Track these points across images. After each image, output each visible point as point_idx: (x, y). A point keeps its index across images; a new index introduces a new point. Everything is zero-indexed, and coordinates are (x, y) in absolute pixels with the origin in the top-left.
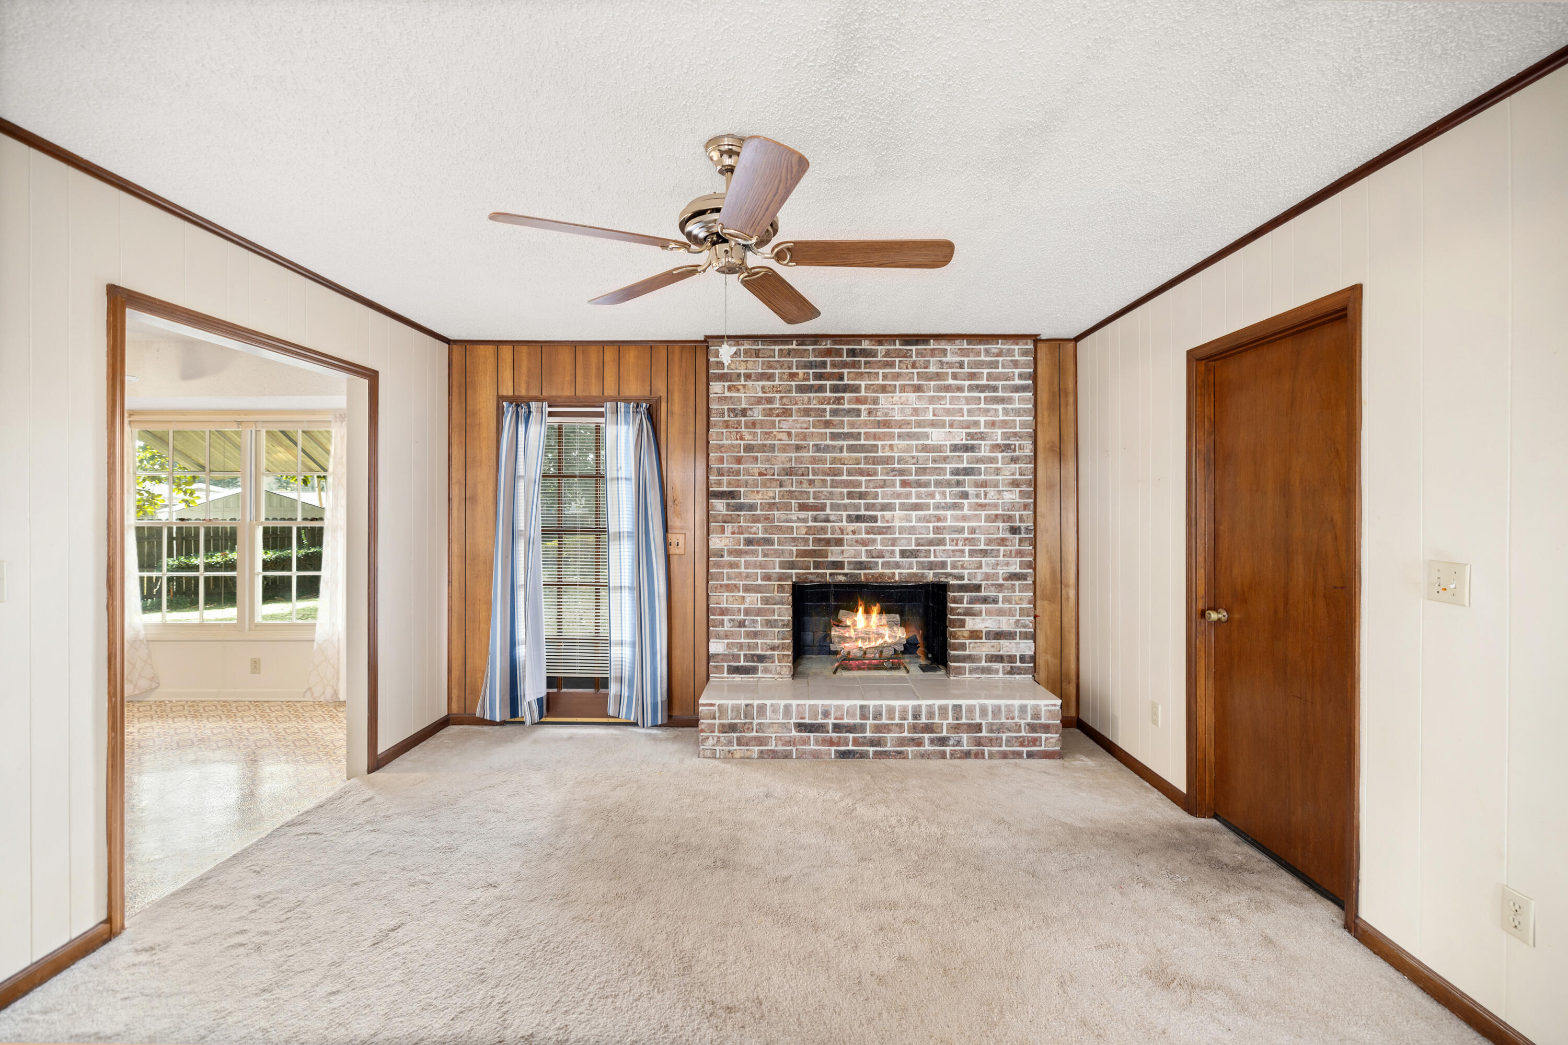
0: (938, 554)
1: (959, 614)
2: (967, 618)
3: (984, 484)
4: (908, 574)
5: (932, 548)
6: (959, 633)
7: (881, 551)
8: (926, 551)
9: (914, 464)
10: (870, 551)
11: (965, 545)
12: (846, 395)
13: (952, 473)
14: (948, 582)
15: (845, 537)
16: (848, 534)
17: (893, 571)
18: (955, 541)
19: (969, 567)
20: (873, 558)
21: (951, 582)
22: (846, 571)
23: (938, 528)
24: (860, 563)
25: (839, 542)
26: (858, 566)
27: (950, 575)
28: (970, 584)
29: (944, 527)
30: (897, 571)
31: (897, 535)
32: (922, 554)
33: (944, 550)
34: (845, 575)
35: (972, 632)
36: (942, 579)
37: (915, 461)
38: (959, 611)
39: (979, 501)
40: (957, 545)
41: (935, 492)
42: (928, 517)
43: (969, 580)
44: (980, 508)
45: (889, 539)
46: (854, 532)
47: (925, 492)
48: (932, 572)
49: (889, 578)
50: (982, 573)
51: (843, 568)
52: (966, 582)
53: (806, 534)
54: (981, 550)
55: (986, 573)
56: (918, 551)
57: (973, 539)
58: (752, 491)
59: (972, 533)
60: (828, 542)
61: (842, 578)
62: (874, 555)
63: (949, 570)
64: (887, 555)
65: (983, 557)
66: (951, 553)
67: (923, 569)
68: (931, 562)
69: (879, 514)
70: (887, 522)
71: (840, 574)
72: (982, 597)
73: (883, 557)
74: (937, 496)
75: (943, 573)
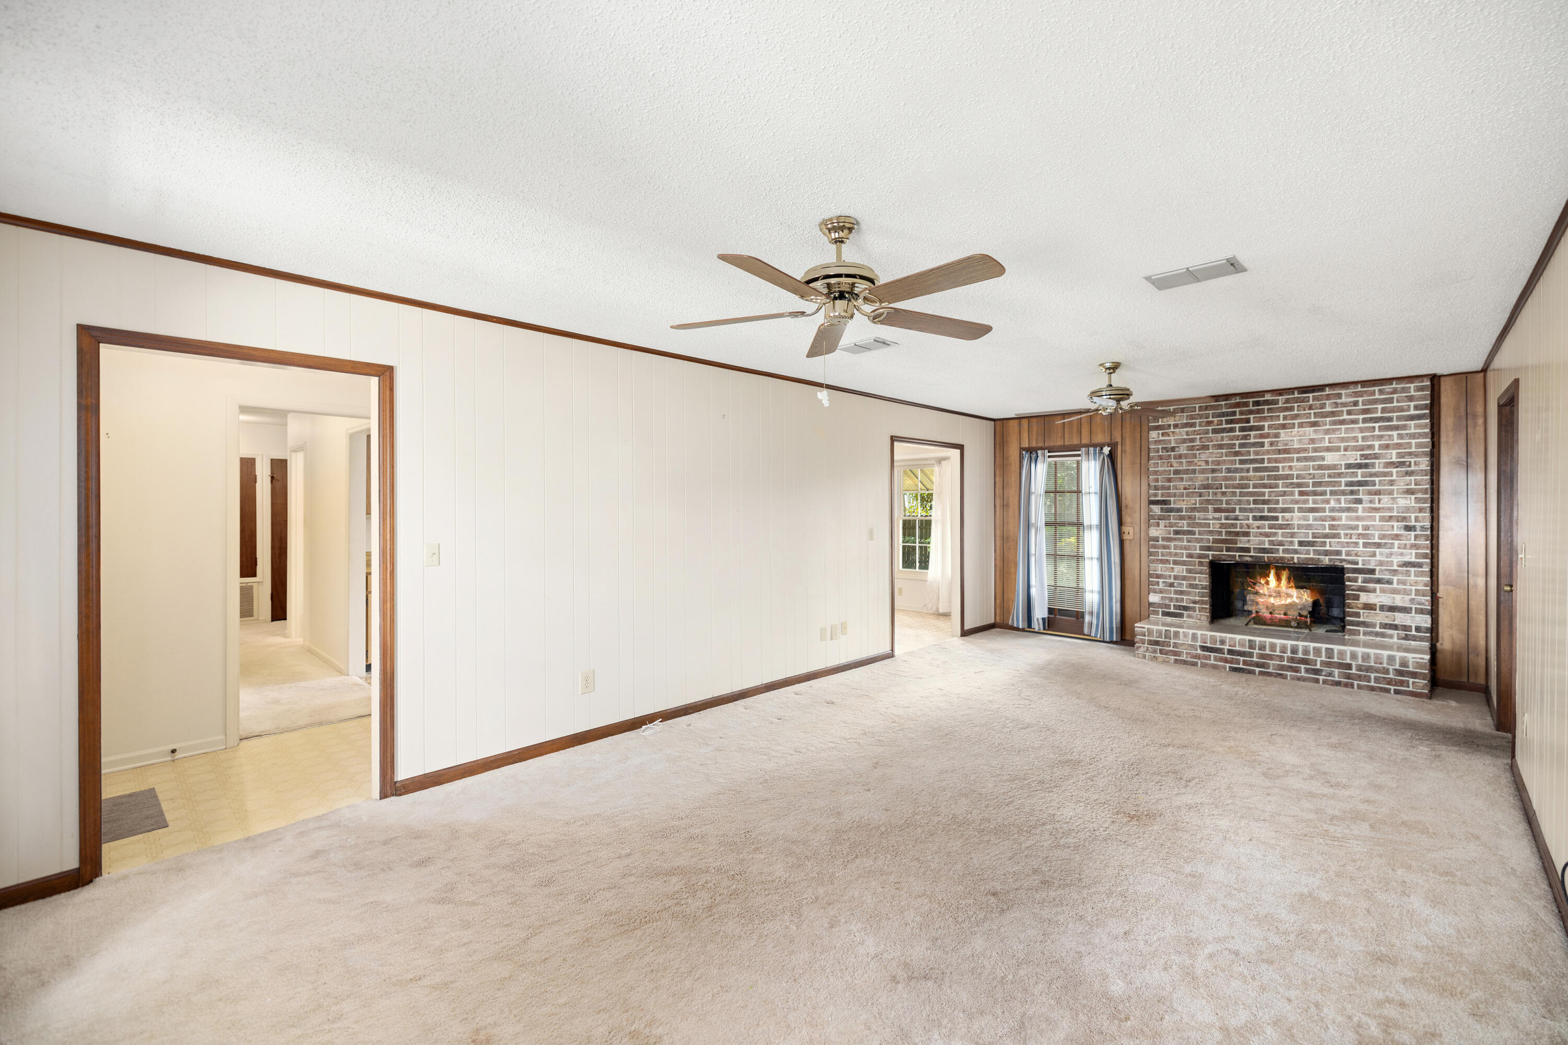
0: (1333, 544)
1: (1352, 590)
2: (1361, 594)
3: (1378, 493)
4: (1306, 558)
5: (1328, 540)
6: (1352, 604)
7: (1282, 541)
8: (1322, 542)
9: (1311, 479)
10: (1272, 541)
11: (1359, 539)
12: (1252, 433)
13: (1346, 485)
14: (1343, 566)
15: (1251, 530)
16: (1253, 529)
17: (1292, 555)
18: (1349, 536)
19: (1363, 555)
20: (1274, 545)
21: (1345, 566)
22: (1252, 554)
23: (1333, 525)
24: (1264, 549)
25: (1247, 534)
26: (1262, 551)
27: (1344, 560)
28: (1363, 568)
29: (1339, 525)
30: (1296, 556)
31: (1296, 530)
32: (1318, 544)
33: (1339, 542)
34: (1251, 557)
35: (1365, 604)
36: (1336, 564)
37: (1311, 476)
38: (1353, 587)
39: (1373, 506)
40: (1351, 538)
41: (1330, 499)
42: (1323, 518)
43: (1363, 565)
44: (1374, 511)
45: (1289, 533)
46: (1258, 528)
47: (1321, 499)
48: (1327, 557)
49: (1288, 560)
50: (1376, 561)
51: (1249, 552)
52: (1360, 566)
53: (1220, 528)
54: (1375, 543)
55: (1380, 561)
56: (1314, 542)
57: (1366, 534)
58: (1179, 500)
59: (1365, 530)
60: (1237, 534)
61: (1249, 559)
62: (1275, 544)
63: (1344, 557)
64: (1286, 544)
65: (1377, 548)
66: (1345, 545)
67: (1319, 555)
68: (1327, 551)
69: (1280, 515)
70: (1287, 520)
71: (1247, 556)
72: (1376, 578)
73: (1284, 545)
74: (1332, 502)
75: (1338, 559)
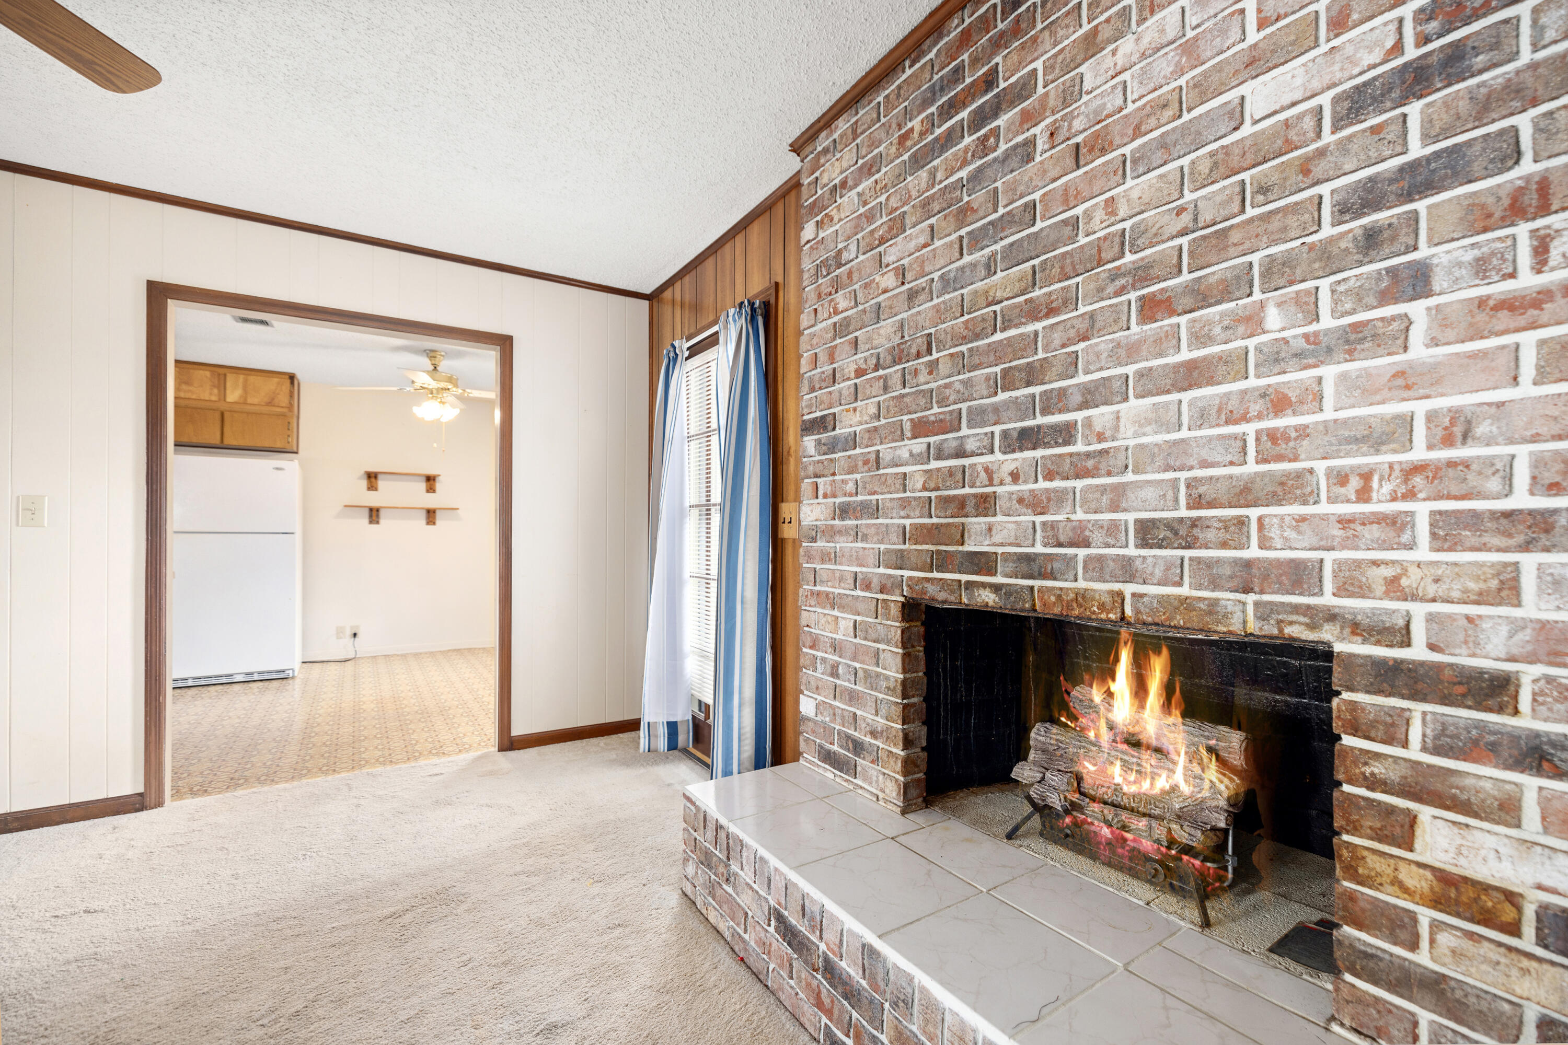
0: (1274, 533)
1: (1373, 783)
2: (1425, 813)
3: (1532, 199)
4: (1162, 599)
5: (1253, 513)
6: (1371, 860)
7: (1081, 526)
8: (1226, 524)
9: (1183, 233)
10: (1053, 526)
11: (1410, 495)
12: (1001, 121)
13: (1344, 211)
14: (1329, 644)
15: (999, 490)
16: (1001, 483)
17: (1116, 587)
18: (1355, 483)
19: (1431, 590)
20: (1060, 545)
21: (1338, 647)
22: (999, 579)
23: (1273, 436)
24: (1029, 559)
25: (985, 505)
26: (1024, 568)
27: (1332, 616)
28: (1438, 667)
29: (1303, 432)
30: (1129, 589)
31: (1130, 477)
32: (1211, 535)
33: (1303, 519)
34: (996, 588)
35: (1444, 878)
36: (1289, 631)
37: (1186, 218)
38: (1377, 768)
39: (1500, 288)
40: (1364, 495)
41: (1262, 305)
42: (1233, 404)
43: (1432, 647)
44: (1504, 318)
45: (1103, 489)
46: (1015, 477)
47: (1223, 314)
48: (1251, 598)
49: (1102, 607)
50: (1517, 626)
51: (992, 572)
52: (1418, 652)
53: (925, 489)
54: (1508, 515)
55: (1543, 625)
56: (1195, 523)
57: (1451, 464)
58: (848, 410)
59: (1448, 441)
60: (960, 506)
61: (988, 598)
62: (1062, 538)
63: (1328, 599)
64: (1097, 537)
65: (1526, 547)
66: (1337, 532)
67: (1215, 585)
68: (1248, 564)
69: (1078, 416)
70: (1101, 438)
71: (984, 585)
72: (1514, 737)
73: (1087, 545)
74: (1273, 318)
75: (1296, 609)
